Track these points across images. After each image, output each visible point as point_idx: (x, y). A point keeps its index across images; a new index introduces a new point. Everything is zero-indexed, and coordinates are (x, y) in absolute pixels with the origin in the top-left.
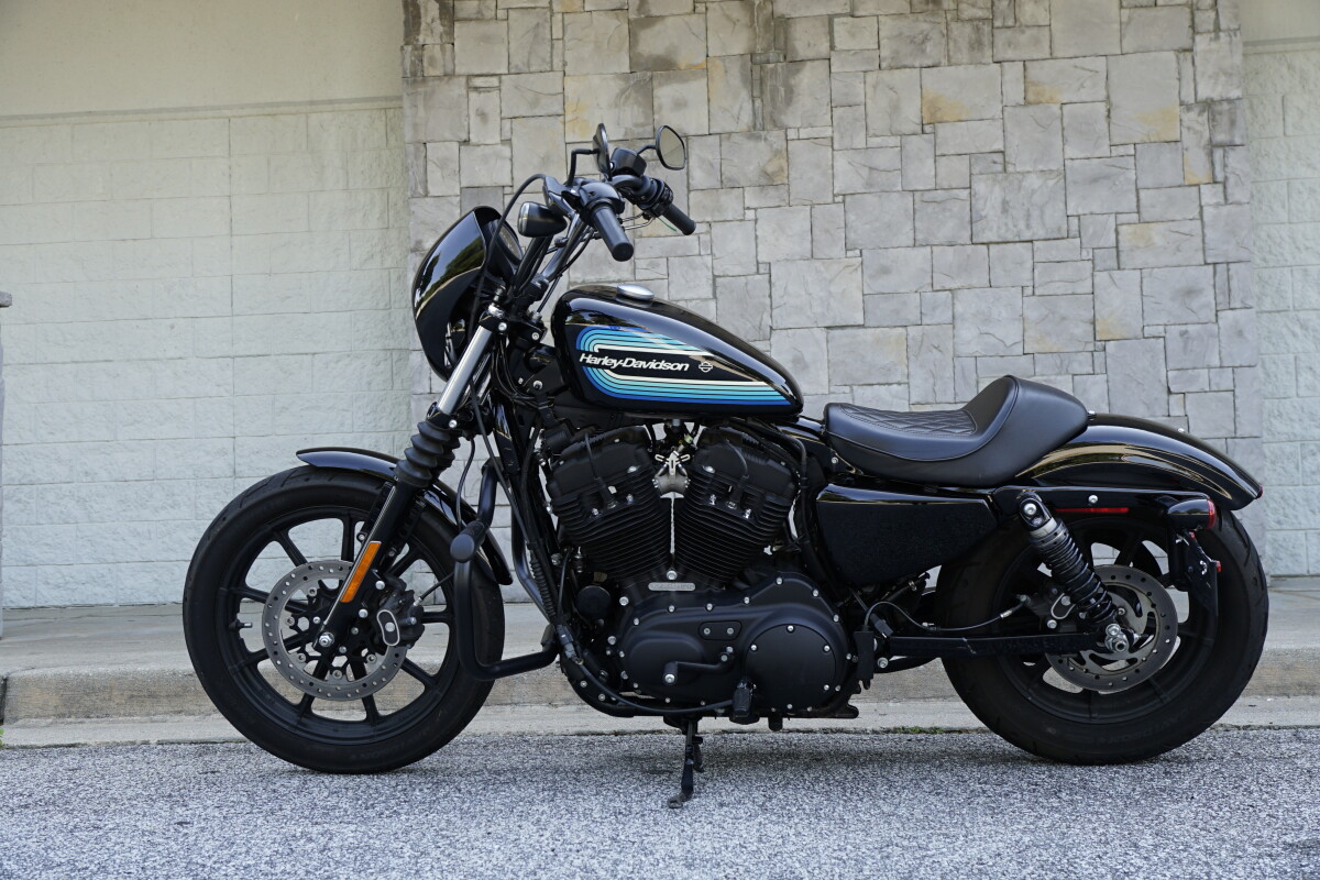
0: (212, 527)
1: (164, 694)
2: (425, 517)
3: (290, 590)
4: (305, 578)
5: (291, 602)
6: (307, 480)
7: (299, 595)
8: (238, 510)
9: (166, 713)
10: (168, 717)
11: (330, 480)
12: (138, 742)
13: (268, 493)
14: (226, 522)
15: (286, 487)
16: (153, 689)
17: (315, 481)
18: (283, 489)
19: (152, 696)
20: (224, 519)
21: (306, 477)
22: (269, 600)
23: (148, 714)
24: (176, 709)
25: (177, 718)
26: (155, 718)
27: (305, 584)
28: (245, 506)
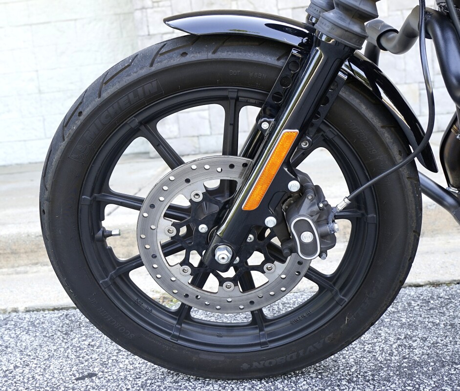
0: (66, 124)
1: (22, 251)
2: (344, 94)
3: (170, 194)
4: (188, 181)
5: (171, 208)
6: (184, 54)
7: (182, 201)
8: (97, 101)
9: (26, 265)
10: (28, 268)
11: (214, 53)
12: (9, 310)
13: (134, 76)
14: (82, 118)
15: (157, 67)
16: (14, 247)
17: (196, 55)
18: (153, 69)
19: (14, 253)
20: (80, 113)
21: (181, 51)
22: (145, 206)
23: (13, 267)
24: (34, 261)
25: (35, 269)
26: (19, 269)
27: (188, 188)
28: (105, 95)
